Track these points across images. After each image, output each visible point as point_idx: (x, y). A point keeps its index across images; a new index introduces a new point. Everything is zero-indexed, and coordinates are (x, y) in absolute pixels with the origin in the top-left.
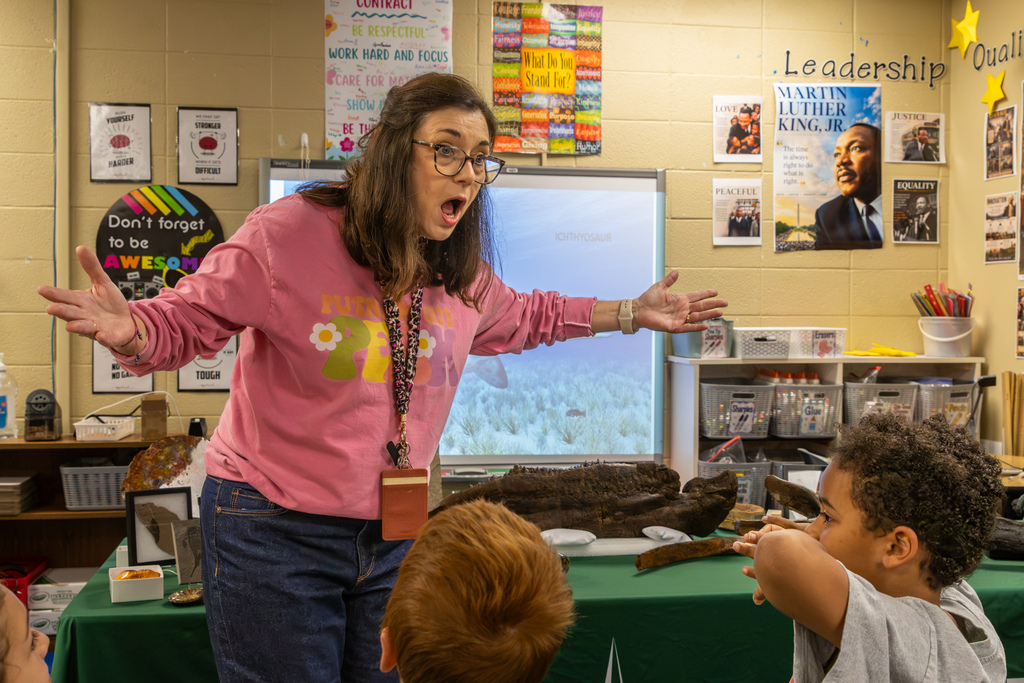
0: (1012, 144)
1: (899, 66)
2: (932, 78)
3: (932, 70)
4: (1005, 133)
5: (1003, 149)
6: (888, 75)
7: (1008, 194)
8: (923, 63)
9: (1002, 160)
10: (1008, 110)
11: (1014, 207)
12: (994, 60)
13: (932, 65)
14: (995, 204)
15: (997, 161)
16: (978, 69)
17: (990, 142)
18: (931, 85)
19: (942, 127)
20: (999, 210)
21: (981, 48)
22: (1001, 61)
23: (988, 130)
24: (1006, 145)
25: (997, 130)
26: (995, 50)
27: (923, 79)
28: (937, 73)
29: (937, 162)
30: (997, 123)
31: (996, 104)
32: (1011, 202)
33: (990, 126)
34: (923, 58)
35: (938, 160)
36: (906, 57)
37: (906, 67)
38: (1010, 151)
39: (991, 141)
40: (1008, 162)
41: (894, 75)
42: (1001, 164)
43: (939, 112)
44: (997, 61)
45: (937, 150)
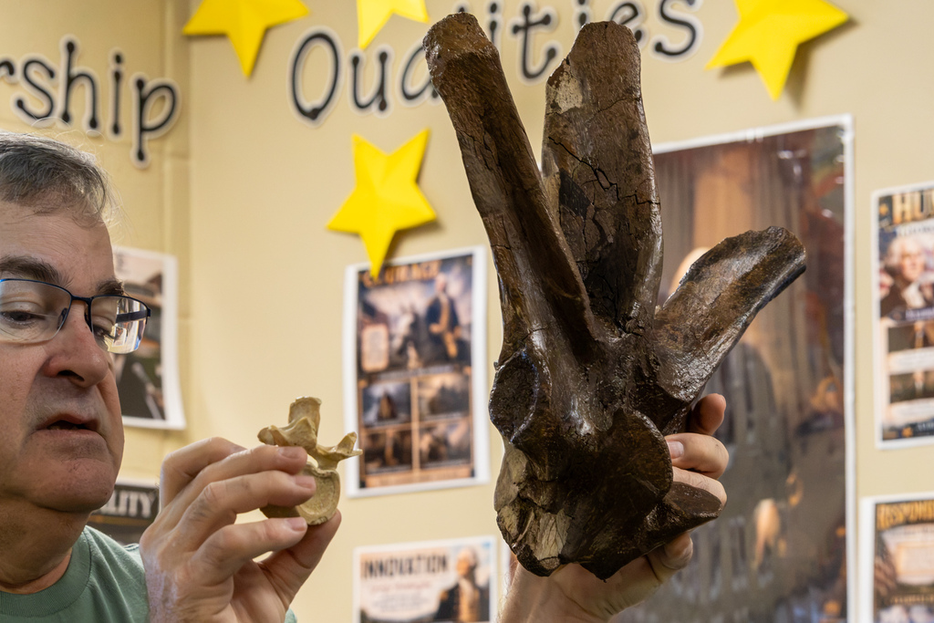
0: (467, 379)
1: (51, 74)
2: (143, 129)
3: (143, 102)
4: (438, 340)
5: (430, 393)
6: (20, 104)
7: (457, 547)
8: (118, 76)
9: (429, 429)
10: (446, 264)
11: (483, 596)
12: (381, 91)
13: (140, 84)
14: (398, 579)
15: (405, 434)
16: (314, 114)
17: (370, 365)
18: (141, 156)
19: (168, 301)
20: (417, 601)
21: (321, 49)
22: (409, 97)
23: (360, 327)
24: (442, 379)
25: (402, 326)
26: (383, 57)
27: (116, 129)
28: (154, 116)
29: (156, 423)
30: (402, 304)
31: (400, 237)
32: (470, 573)
33: (369, 313)
34: (118, 59)
35: (163, 416)
36: (71, 47)
37: (70, 80)
38: (455, 402)
39: (375, 361)
40: (455, 437)
41: (37, 105)
42: (421, 443)
43: (161, 249)
44: (393, 94)
45: (158, 382)
